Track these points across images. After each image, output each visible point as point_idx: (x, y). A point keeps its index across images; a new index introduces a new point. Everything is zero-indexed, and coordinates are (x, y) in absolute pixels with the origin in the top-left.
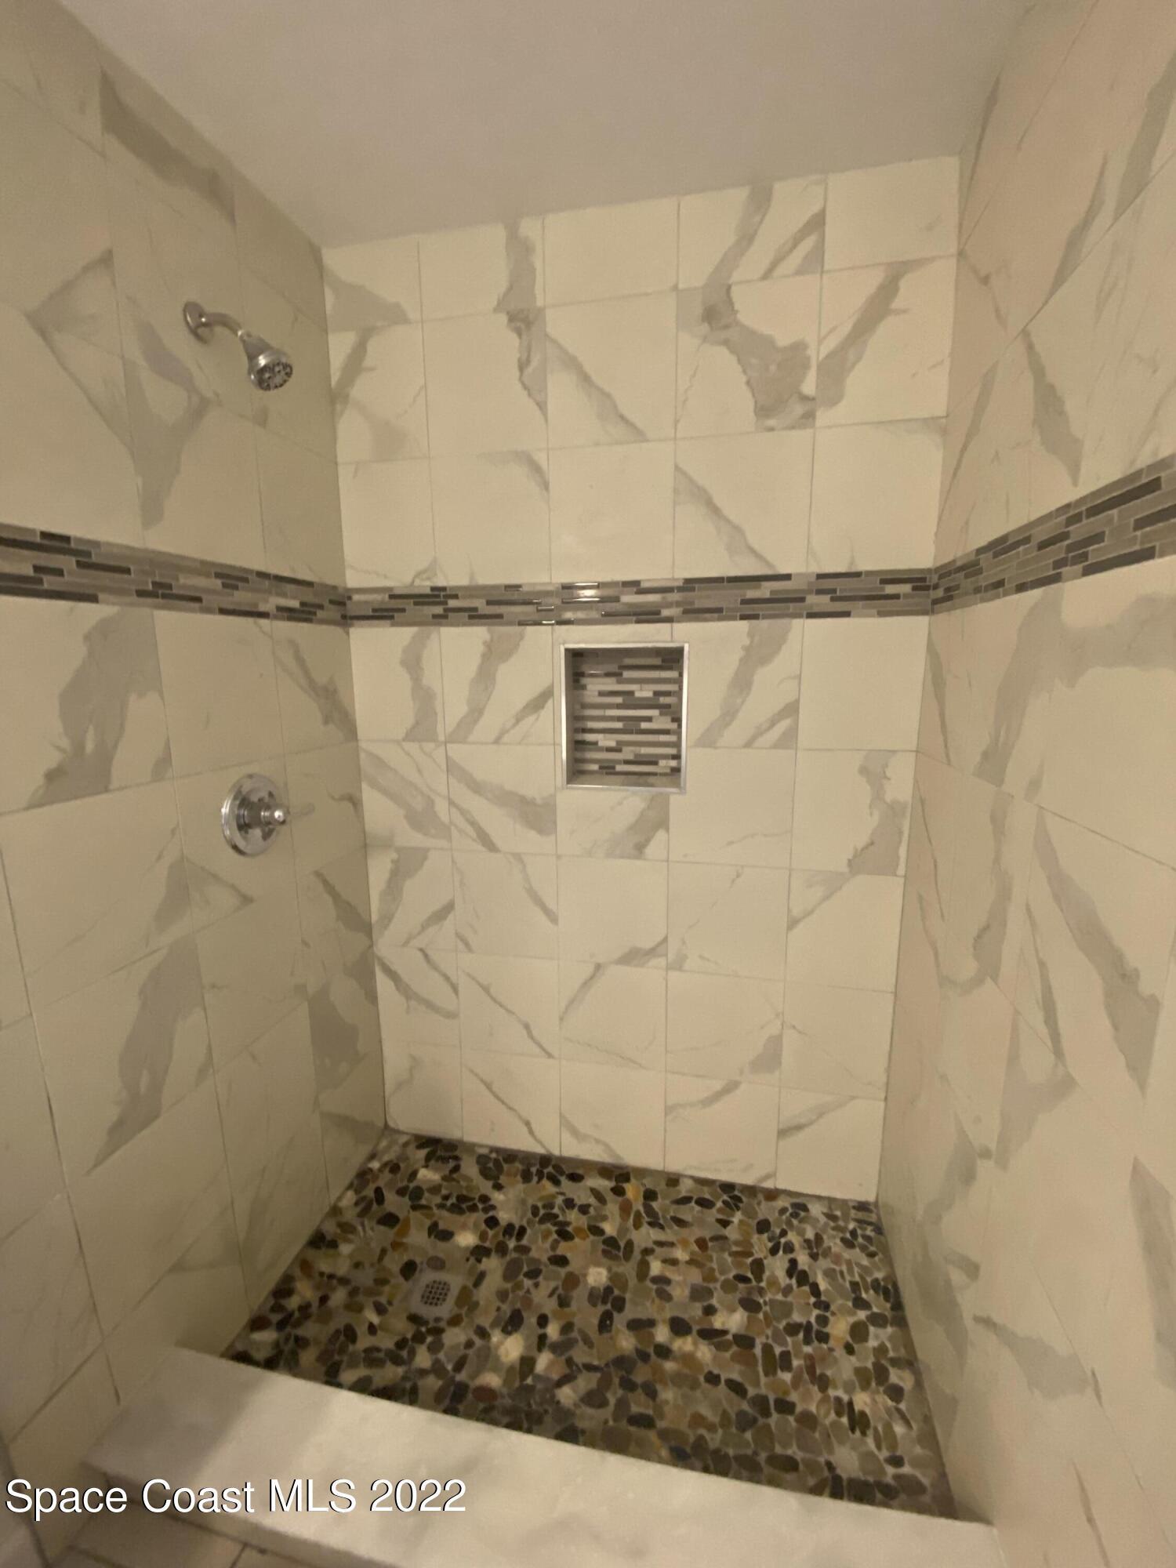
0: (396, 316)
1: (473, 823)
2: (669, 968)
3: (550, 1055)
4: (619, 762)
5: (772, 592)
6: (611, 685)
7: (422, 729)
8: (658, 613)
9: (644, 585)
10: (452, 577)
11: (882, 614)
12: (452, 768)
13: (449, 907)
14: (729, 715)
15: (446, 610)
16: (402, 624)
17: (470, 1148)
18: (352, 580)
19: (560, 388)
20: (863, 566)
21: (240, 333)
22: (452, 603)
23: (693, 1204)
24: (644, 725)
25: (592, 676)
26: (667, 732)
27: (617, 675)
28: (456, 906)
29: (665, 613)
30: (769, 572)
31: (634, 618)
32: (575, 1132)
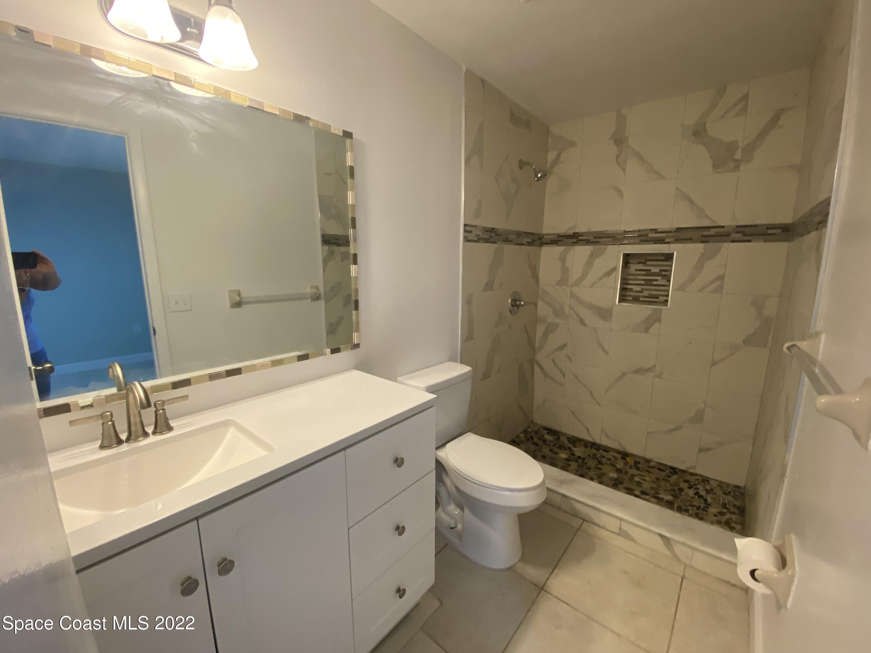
0: (573, 144)
1: (578, 315)
2: (655, 377)
3: (600, 405)
4: (642, 297)
5: (715, 233)
6: (641, 267)
7: (563, 281)
8: (664, 240)
9: (659, 230)
10: (581, 229)
11: (765, 241)
12: (572, 295)
13: (564, 346)
14: (692, 279)
15: (577, 240)
16: (561, 246)
17: (564, 434)
18: (545, 231)
19: (632, 164)
20: (757, 222)
21: (533, 167)
22: (580, 238)
23: (656, 469)
24: (654, 283)
25: (632, 263)
26: (664, 286)
27: (644, 263)
28: (568, 345)
29: (667, 240)
30: (715, 225)
31: (653, 242)
32: (607, 436)
